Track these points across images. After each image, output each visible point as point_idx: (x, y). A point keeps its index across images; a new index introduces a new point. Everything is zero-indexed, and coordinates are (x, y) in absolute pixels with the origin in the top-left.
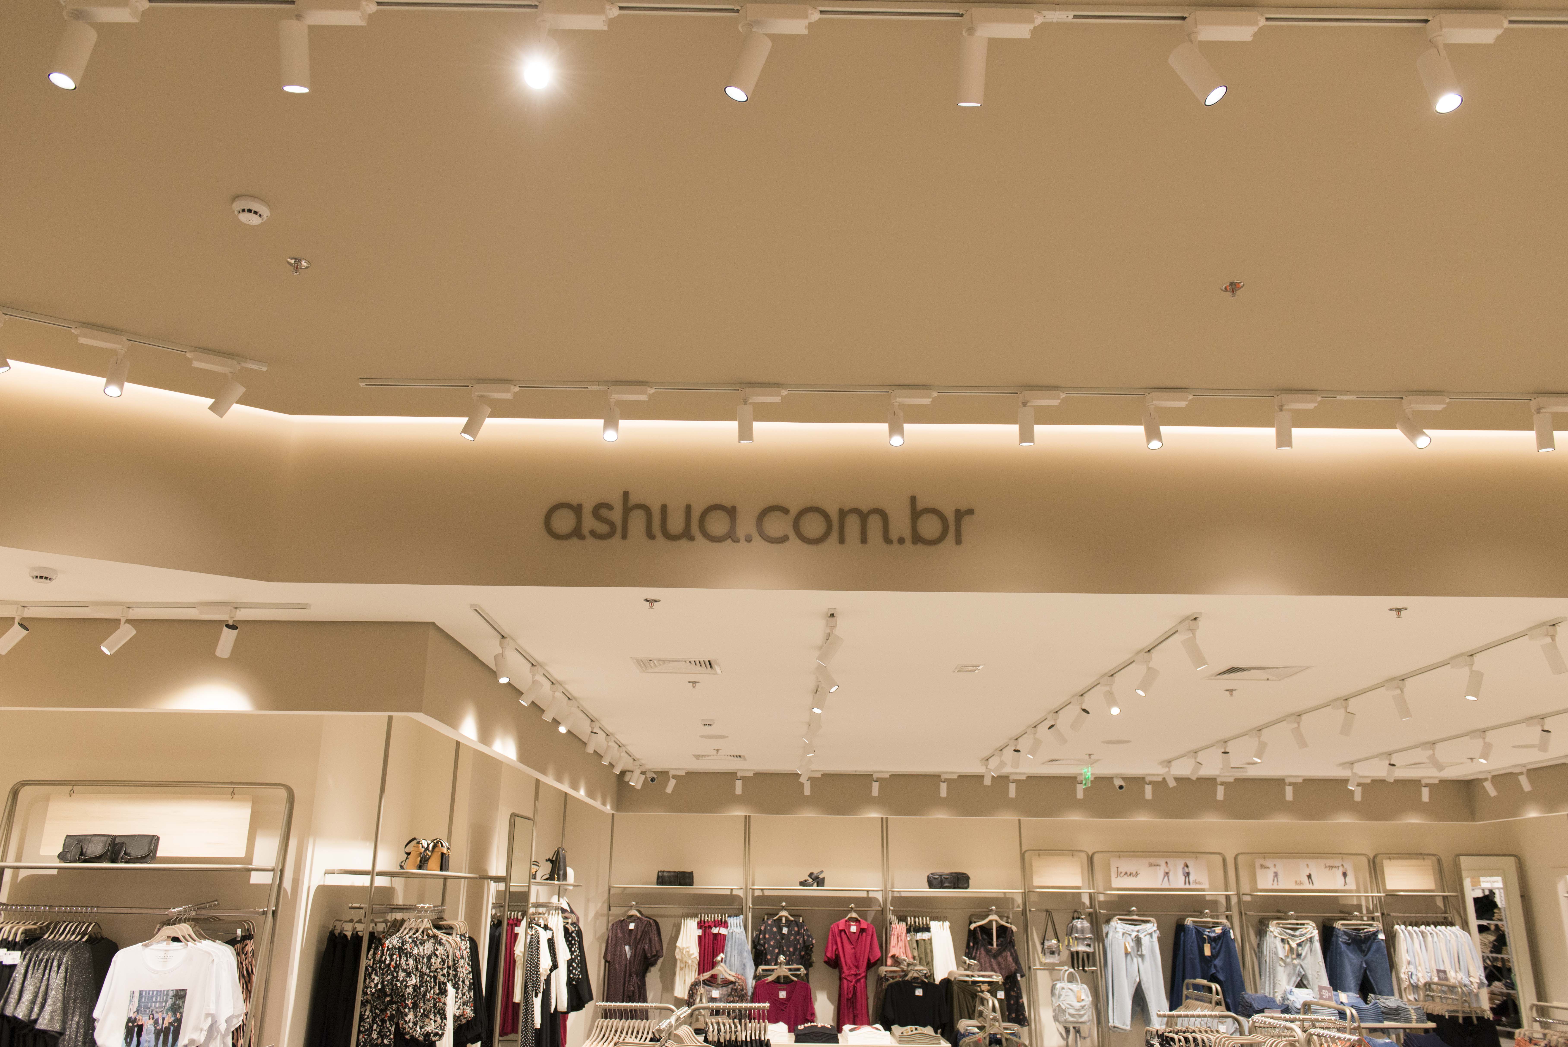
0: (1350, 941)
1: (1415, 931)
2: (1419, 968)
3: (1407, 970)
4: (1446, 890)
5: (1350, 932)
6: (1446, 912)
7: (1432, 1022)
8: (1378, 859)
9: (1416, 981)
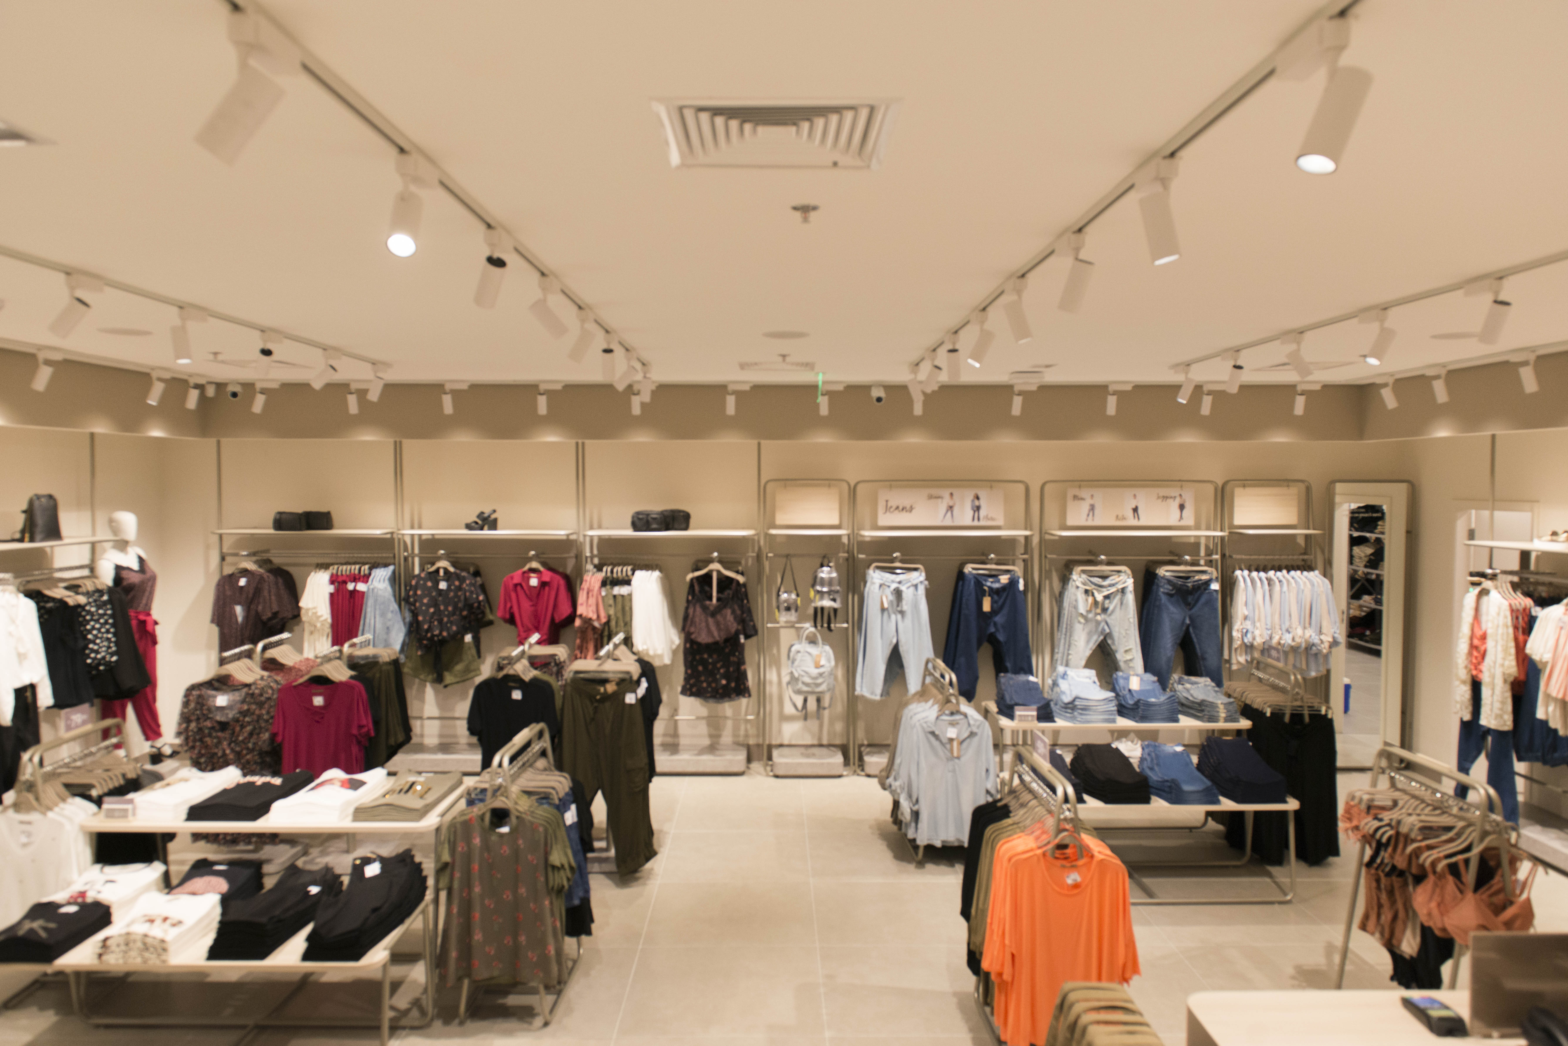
0: (1173, 592)
1: (1260, 579)
2: (1258, 624)
3: (1241, 627)
4: (1311, 526)
5: (1175, 580)
6: (1305, 554)
7: (1248, 718)
8: (1228, 488)
9: (1251, 640)
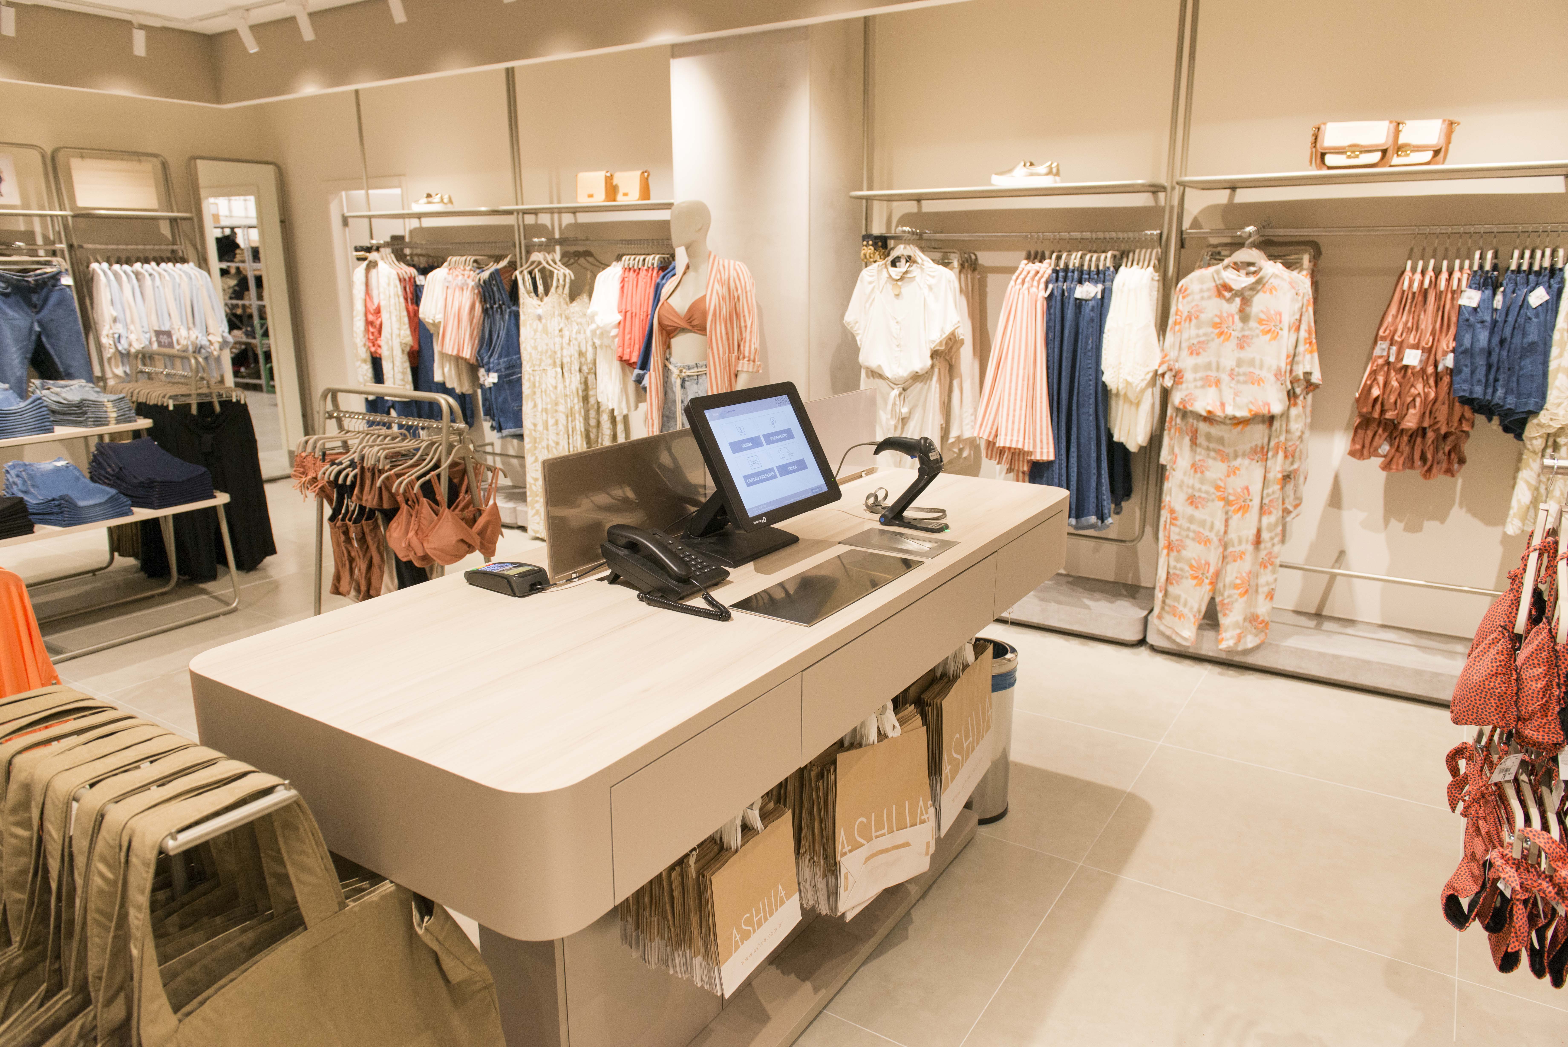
0: (8, 291)
1: (125, 272)
2: (132, 327)
3: (111, 332)
4: (175, 208)
5: (8, 275)
6: (174, 243)
7: (146, 417)
8: (61, 156)
9: (126, 346)
